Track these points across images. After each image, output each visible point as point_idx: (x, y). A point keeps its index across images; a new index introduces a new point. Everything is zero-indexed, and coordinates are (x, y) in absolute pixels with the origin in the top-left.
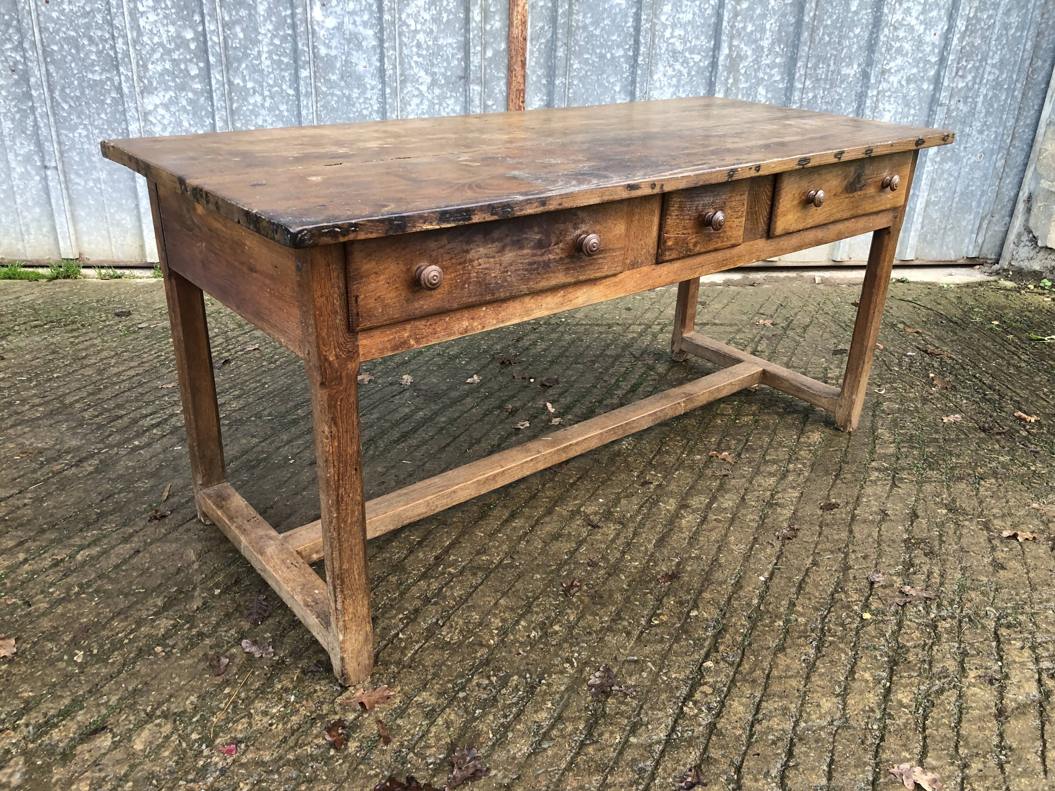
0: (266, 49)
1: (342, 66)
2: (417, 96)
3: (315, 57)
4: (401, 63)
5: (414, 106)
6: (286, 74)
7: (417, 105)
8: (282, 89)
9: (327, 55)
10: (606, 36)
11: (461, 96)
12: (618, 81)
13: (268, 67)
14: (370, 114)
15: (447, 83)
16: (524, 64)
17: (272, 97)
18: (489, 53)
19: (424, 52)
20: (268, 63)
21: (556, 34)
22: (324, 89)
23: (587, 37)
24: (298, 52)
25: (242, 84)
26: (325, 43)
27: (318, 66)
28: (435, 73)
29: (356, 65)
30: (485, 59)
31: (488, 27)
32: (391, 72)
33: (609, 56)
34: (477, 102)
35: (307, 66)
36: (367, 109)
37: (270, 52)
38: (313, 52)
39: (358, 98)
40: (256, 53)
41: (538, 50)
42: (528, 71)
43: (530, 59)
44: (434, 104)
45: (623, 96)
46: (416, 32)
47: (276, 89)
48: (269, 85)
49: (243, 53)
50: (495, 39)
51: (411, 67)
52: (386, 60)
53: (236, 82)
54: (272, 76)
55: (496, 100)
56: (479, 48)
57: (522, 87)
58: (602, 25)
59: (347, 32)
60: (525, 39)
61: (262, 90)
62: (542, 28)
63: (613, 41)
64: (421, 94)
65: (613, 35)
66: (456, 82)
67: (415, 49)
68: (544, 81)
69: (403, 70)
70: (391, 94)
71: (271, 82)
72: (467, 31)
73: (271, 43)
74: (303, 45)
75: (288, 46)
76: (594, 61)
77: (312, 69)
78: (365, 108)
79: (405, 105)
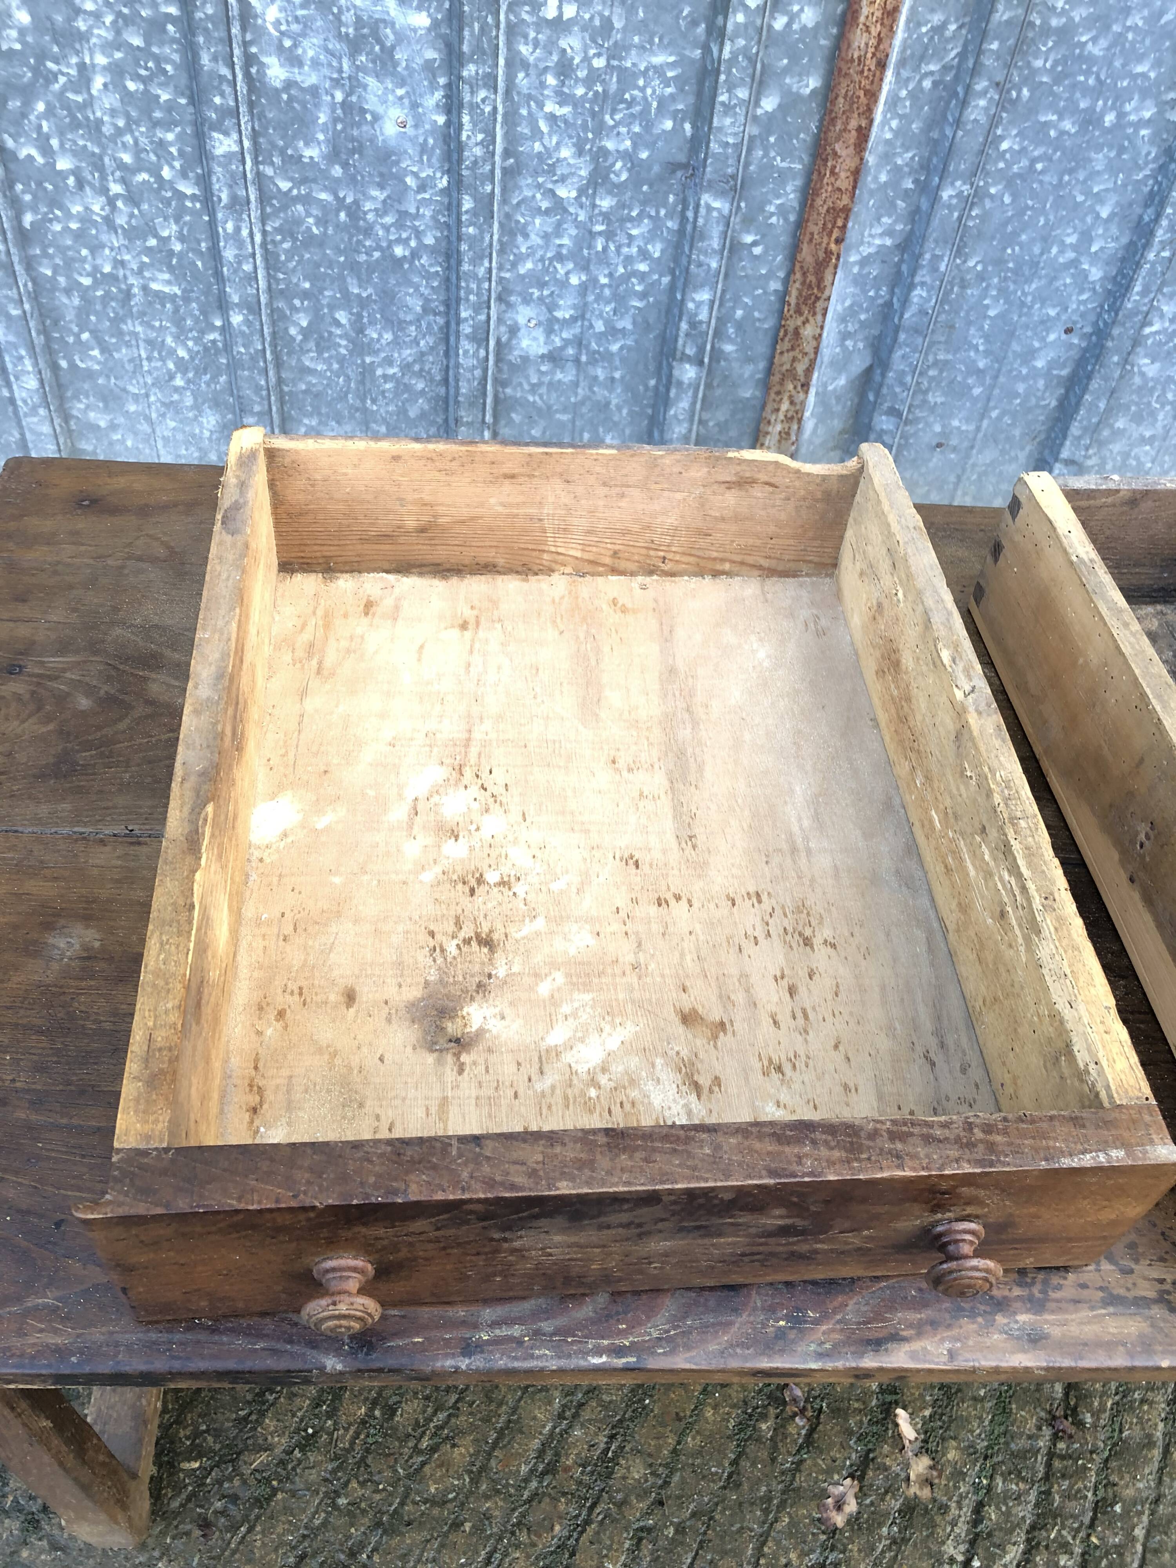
0: (101, 60)
1: (336, 120)
2: (547, 212)
3: (251, 89)
4: (511, 119)
5: (535, 239)
6: (170, 137)
7: (546, 237)
8: (159, 178)
9: (289, 84)
10: (1117, 64)
11: (670, 215)
12: (1115, 189)
13: (113, 112)
14: (415, 255)
15: (635, 181)
16: (863, 135)
17: (132, 199)
18: (769, 104)
19: (580, 91)
20: (111, 100)
21: (979, 52)
22: (285, 185)
23: (1064, 61)
24: (204, 79)
25: (40, 160)
26: (280, 48)
27: (262, 116)
28: (604, 152)
29: (376, 118)
30: (755, 118)
31: (780, 23)
32: (478, 151)
33: (1109, 119)
34: (715, 244)
35: (229, 123)
36: (405, 242)
37: (117, 72)
38: (247, 75)
39: (380, 213)
40: (73, 72)
41: (912, 95)
42: (871, 159)
43: (885, 122)
44: (592, 235)
45: (1114, 230)
46: (559, 25)
47: (143, 176)
48: (121, 166)
49: (36, 70)
50: (794, 58)
51: (537, 134)
52: (466, 119)
53: (23, 153)
54: (128, 139)
55: (765, 231)
56: (742, 93)
57: (845, 200)
58: (1116, 28)
59: (348, 17)
60: (882, 65)
61: (103, 178)
62: (939, 29)
63: (1134, 77)
64: (559, 206)
65: (1140, 59)
66: (661, 179)
67: (551, 80)
68: (909, 184)
69: (512, 139)
70: (474, 212)
71: (127, 158)
72: (718, 34)
73: (118, 44)
74: (215, 59)
75: (172, 53)
76: (1063, 133)
77: (246, 128)
78: (399, 241)
79: (512, 234)
